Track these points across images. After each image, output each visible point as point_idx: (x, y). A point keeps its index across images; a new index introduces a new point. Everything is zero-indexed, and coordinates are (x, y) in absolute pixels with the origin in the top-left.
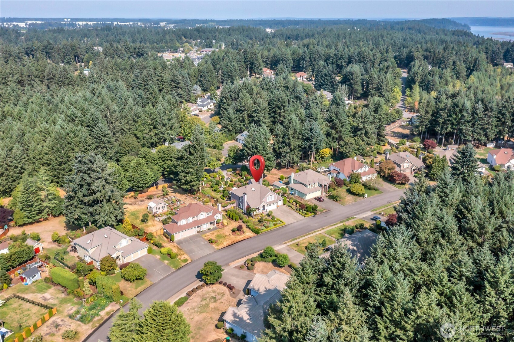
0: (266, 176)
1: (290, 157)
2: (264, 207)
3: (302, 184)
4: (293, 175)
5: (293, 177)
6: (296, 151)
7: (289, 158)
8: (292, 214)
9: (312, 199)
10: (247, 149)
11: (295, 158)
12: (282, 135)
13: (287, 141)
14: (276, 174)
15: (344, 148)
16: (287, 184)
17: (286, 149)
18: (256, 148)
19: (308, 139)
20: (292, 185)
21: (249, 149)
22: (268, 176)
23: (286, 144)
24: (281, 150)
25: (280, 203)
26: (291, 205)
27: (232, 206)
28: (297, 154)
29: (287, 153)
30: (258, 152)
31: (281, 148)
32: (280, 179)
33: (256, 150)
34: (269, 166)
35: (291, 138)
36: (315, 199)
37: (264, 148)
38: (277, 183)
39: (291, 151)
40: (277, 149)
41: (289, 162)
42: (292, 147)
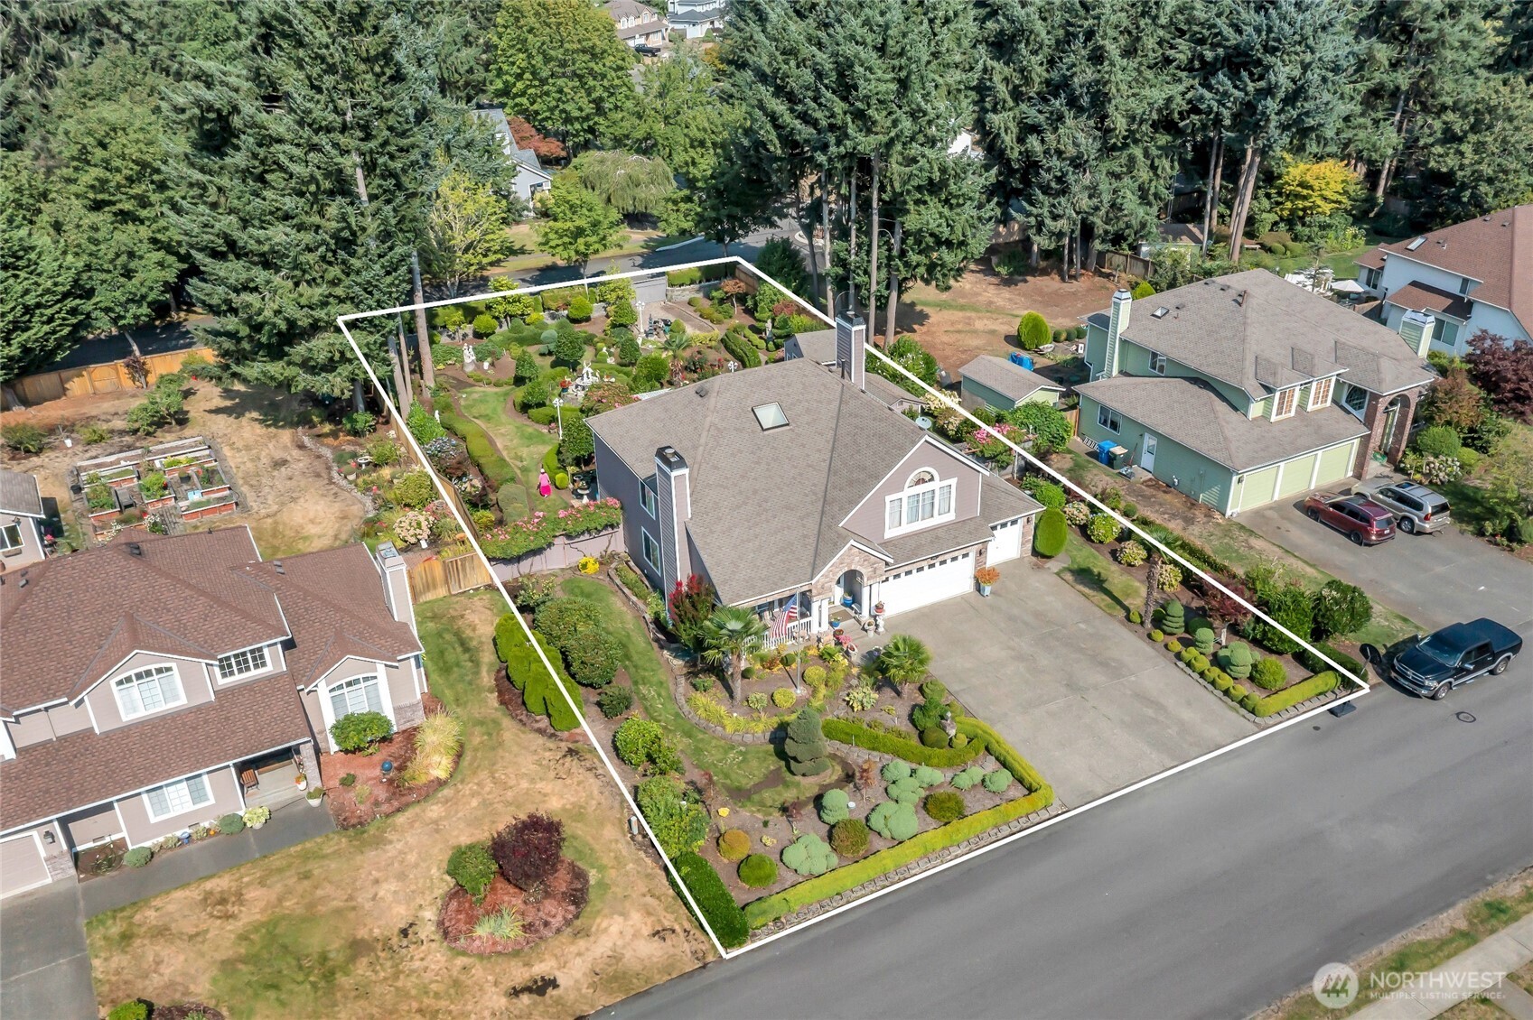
0: (922, 318)
1: (1093, 191)
2: (851, 582)
3: (1200, 381)
4: (1125, 313)
5: (1123, 324)
6: (1137, 151)
7: (1085, 203)
8: (1113, 669)
9: (1278, 507)
10: (779, 106)
11: (1130, 202)
12: (1048, 40)
13: (1085, 75)
14: (991, 309)
15: (1467, 148)
16: (1071, 375)
17: (1077, 134)
18: (845, 88)
19: (1239, 61)
20: (1108, 388)
21: (791, 98)
22: (935, 317)
23: (1072, 102)
24: (1033, 142)
25: (1008, 544)
26: (1101, 563)
27: (590, 550)
28: (1144, 174)
29: (1078, 163)
30: (859, 115)
31: (1035, 129)
32: (1016, 340)
33: (839, 106)
34: (939, 242)
35: (1113, 50)
36: (1312, 509)
37: (904, 84)
38: (996, 370)
39: (1108, 150)
40: (1009, 139)
41: (1087, 231)
42: (1120, 124)
